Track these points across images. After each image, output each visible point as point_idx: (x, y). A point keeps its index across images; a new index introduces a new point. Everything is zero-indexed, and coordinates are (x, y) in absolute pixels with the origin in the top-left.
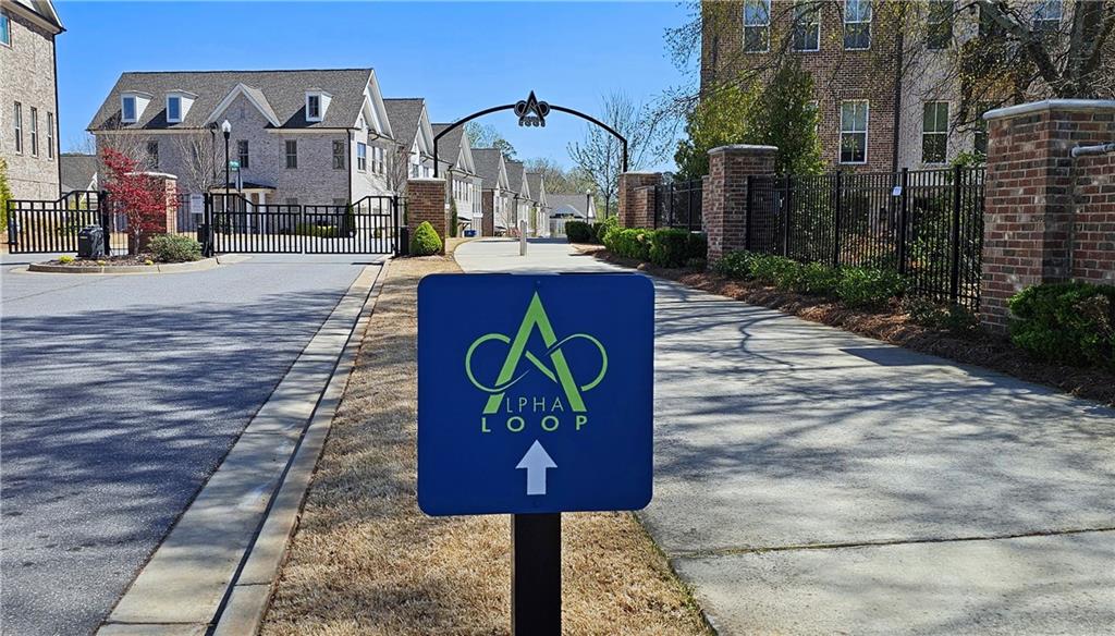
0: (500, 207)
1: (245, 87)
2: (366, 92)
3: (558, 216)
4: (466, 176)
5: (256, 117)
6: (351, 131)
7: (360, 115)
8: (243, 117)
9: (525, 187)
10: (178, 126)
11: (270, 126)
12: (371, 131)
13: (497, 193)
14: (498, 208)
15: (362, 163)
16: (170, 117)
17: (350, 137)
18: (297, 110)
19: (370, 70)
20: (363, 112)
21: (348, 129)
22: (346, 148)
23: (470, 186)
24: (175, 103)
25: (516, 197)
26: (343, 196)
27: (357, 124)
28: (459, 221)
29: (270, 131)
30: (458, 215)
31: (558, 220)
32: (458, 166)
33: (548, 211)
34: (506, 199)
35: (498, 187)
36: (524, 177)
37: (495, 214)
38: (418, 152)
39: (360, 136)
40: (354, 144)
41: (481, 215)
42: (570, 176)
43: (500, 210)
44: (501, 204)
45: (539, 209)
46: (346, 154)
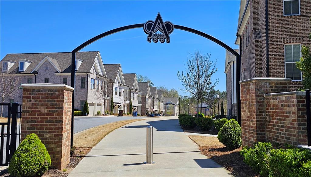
0: (148, 102)
1: (49, 58)
2: (96, 59)
3: (167, 104)
4: (136, 91)
5: (52, 69)
6: (88, 74)
7: (93, 68)
8: (47, 69)
9: (157, 95)
10: (23, 73)
11: (57, 72)
12: (97, 74)
13: (147, 97)
14: (147, 102)
15: (93, 86)
16: (20, 69)
17: (88, 76)
18: (68, 66)
19: (98, 52)
20: (94, 67)
21: (87, 73)
22: (86, 80)
23: (137, 95)
24: (22, 65)
25: (153, 98)
26: (84, 99)
27: (91, 71)
28: (133, 107)
29: (57, 74)
30: (132, 105)
31: (167, 105)
32: (133, 88)
33: (163, 102)
34: (150, 99)
35: (147, 95)
36: (156, 92)
37: (146, 104)
38: (117, 83)
39: (93, 76)
40: (89, 79)
41: (141, 105)
42: (170, 92)
43: (148, 103)
44: (148, 101)
45: (161, 102)
46: (86, 83)
